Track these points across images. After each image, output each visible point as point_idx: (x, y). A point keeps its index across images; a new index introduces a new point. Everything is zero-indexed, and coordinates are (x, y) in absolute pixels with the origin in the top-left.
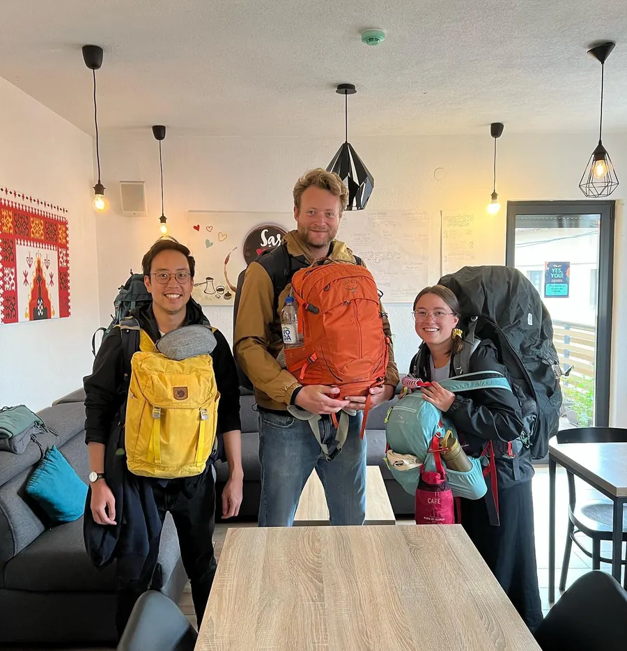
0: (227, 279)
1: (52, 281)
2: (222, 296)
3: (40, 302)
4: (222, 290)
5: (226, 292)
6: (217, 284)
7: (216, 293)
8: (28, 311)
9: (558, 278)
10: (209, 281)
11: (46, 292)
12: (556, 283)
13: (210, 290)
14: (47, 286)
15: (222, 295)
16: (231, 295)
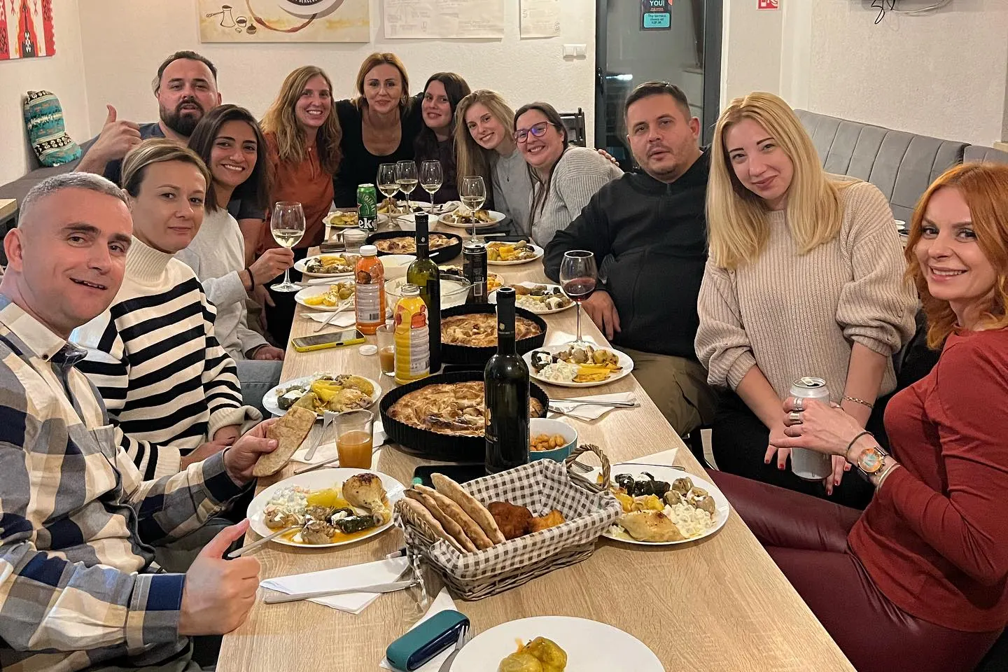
0: (249, 7)
1: (36, 10)
2: (244, 30)
3: (27, 36)
4: (244, 22)
5: (248, 25)
6: (238, 15)
7: (237, 26)
8: (17, 47)
9: (659, 7)
10: (227, 12)
11: (32, 23)
12: (656, 12)
13: (229, 21)
14: (32, 16)
15: (243, 26)
16: (255, 28)
